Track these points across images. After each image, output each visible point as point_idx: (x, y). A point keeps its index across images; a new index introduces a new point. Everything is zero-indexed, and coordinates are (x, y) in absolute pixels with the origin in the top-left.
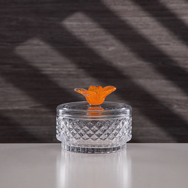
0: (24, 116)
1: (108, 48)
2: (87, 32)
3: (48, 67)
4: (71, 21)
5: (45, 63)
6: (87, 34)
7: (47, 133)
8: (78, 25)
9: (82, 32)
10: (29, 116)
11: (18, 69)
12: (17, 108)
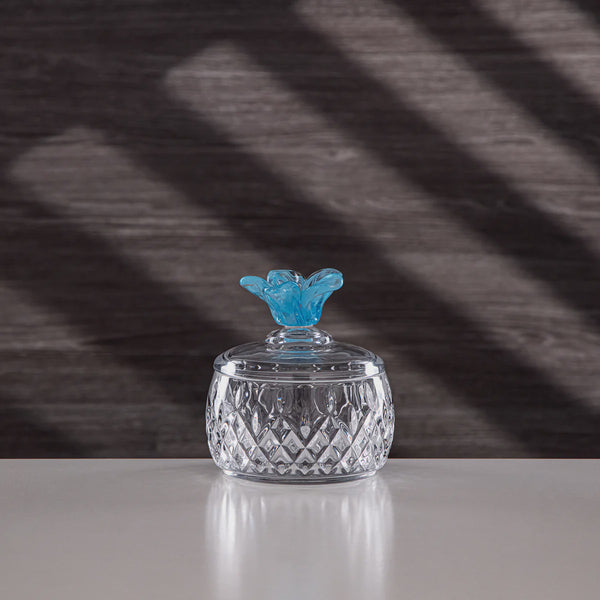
0: (65, 370)
1: (333, 154)
2: (267, 102)
3: (141, 215)
4: (217, 66)
5: (131, 201)
6: (268, 108)
7: (137, 424)
8: (239, 78)
9: (251, 103)
10: (81, 370)
11: (44, 222)
12: (40, 345)
